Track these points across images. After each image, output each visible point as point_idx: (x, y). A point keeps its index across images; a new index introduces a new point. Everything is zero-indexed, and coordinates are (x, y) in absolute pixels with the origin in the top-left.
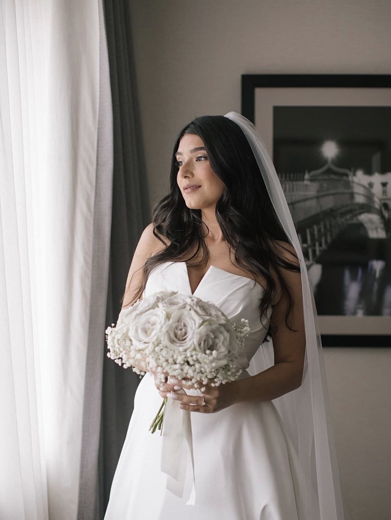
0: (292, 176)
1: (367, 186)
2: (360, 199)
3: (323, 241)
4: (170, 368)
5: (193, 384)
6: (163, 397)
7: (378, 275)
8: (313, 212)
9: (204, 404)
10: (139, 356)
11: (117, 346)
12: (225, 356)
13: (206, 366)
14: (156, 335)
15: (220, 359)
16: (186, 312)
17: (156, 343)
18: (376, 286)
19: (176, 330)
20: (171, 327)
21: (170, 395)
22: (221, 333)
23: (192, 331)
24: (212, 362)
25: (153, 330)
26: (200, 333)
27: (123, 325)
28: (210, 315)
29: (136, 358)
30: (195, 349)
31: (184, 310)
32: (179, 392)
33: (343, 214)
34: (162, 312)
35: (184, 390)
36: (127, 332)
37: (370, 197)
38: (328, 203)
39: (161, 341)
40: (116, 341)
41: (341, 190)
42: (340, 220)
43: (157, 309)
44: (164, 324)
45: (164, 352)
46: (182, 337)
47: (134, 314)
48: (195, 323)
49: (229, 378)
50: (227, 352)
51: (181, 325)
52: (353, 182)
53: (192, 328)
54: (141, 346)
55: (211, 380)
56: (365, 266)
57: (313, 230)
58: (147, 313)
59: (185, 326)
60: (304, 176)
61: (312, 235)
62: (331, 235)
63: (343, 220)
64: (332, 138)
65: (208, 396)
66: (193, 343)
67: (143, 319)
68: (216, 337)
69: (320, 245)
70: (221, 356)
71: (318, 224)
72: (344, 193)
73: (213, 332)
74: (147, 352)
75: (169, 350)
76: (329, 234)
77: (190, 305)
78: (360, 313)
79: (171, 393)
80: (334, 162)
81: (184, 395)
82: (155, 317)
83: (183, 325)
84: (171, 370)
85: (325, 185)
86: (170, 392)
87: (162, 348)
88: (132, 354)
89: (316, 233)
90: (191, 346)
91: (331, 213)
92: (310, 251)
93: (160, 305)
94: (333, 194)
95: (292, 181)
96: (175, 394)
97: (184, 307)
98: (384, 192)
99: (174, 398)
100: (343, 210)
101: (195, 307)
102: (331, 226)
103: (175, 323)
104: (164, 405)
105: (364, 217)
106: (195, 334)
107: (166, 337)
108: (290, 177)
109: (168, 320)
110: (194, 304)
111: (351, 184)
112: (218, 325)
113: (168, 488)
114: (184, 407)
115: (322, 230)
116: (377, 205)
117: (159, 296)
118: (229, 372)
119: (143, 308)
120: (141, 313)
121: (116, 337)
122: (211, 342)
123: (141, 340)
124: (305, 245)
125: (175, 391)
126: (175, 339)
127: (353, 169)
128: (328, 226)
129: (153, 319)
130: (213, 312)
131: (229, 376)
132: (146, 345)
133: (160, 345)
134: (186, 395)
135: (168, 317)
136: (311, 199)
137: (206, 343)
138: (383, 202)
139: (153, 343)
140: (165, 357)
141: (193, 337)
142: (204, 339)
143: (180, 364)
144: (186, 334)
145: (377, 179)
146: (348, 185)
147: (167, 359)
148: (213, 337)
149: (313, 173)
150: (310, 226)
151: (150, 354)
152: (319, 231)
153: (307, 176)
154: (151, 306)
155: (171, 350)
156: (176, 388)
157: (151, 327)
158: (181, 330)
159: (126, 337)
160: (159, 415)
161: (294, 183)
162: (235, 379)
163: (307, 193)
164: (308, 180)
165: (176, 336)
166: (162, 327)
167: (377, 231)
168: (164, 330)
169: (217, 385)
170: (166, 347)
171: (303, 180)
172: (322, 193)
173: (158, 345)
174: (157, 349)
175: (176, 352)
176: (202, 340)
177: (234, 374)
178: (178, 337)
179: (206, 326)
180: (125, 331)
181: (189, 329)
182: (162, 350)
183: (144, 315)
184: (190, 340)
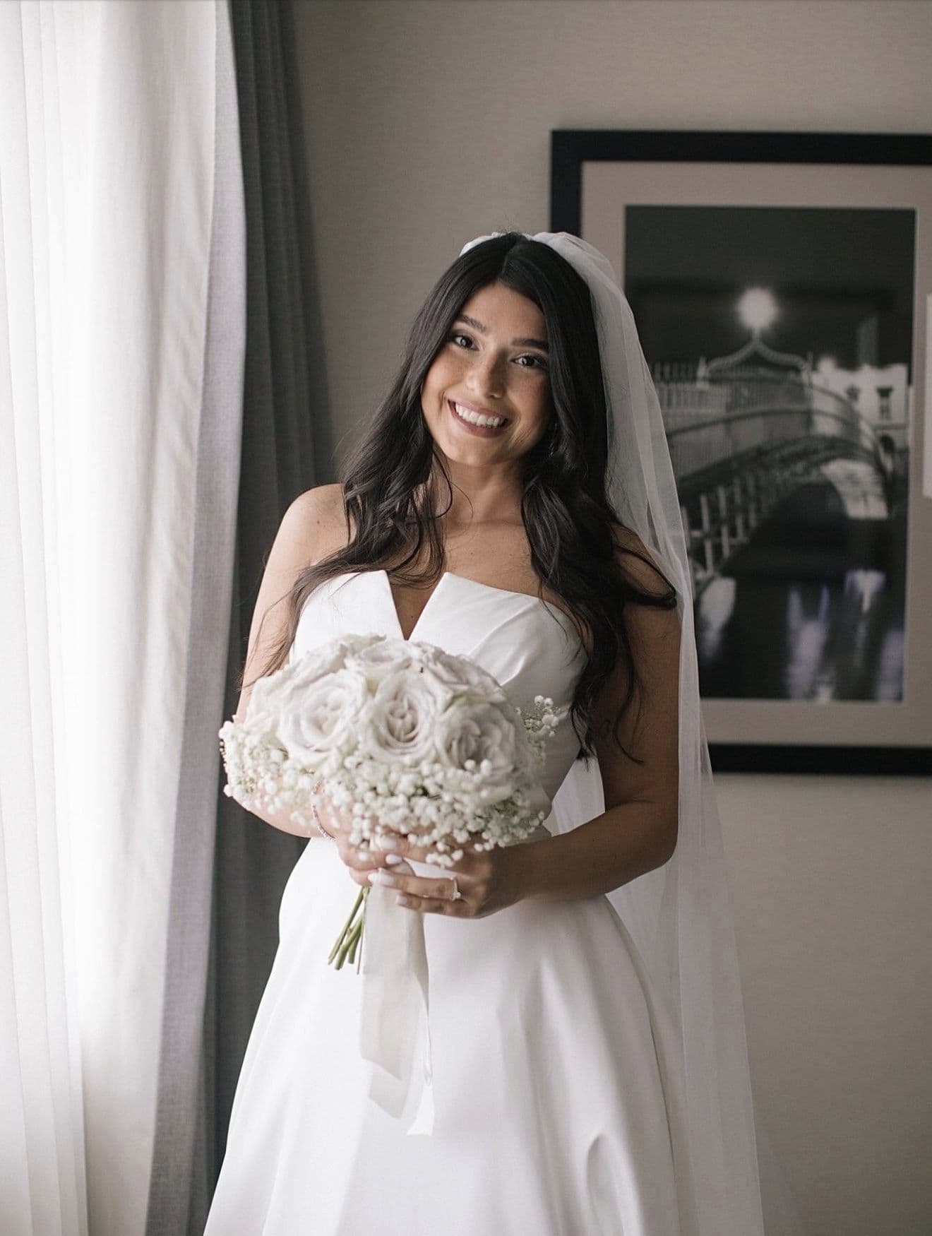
0: (667, 369)
1: (844, 395)
2: (826, 427)
3: (739, 522)
4: (383, 805)
5: (435, 843)
6: (360, 883)
7: (866, 605)
8: (717, 455)
9: (457, 895)
10: (305, 782)
11: (248, 762)
12: (508, 777)
13: (466, 799)
14: (344, 730)
15: (496, 784)
16: (411, 675)
17: (345, 749)
18: (862, 631)
19: (391, 718)
20: (378, 712)
21: (377, 877)
22: (495, 722)
23: (430, 719)
24: (478, 789)
25: (335, 721)
26: (448, 722)
27: (262, 714)
28: (468, 683)
29: (297, 788)
30: (437, 760)
31: (407, 672)
32: (399, 870)
33: (786, 462)
34: (355, 679)
35: (408, 864)
36: (275, 727)
37: (850, 421)
38: (752, 434)
39: (358, 743)
40: (246, 751)
41: (782, 404)
42: (780, 476)
43: (342, 671)
44: (363, 704)
45: (366, 769)
46: (407, 733)
47: (289, 686)
48: (435, 702)
49: (514, 831)
50: (511, 768)
51: (403, 707)
52: (811, 386)
53: (427, 713)
54: (309, 758)
55: (476, 836)
56: (837, 583)
57: (717, 497)
58: (321, 681)
59: (411, 707)
60: (695, 371)
61: (714, 509)
62: (758, 511)
63: (787, 474)
64: (764, 283)
65: (466, 878)
66: (434, 745)
67: (311, 696)
68: (484, 733)
69: (733, 533)
70: (499, 775)
71: (728, 484)
72: (789, 413)
73: (478, 720)
74: (325, 770)
75: (376, 764)
76: (752, 507)
77: (421, 661)
78: (825, 696)
79: (378, 871)
80: (766, 338)
81: (409, 875)
82: (340, 690)
83: (406, 706)
84: (384, 809)
85: (745, 392)
86: (377, 869)
87: (360, 760)
88: (287, 780)
89: (723, 503)
90: (428, 752)
91: (759, 456)
92: (708, 546)
93: (349, 662)
94: (764, 414)
95: (668, 382)
96: (389, 874)
97: (406, 664)
98: (885, 411)
99: (387, 884)
100: (786, 452)
101: (431, 665)
102: (758, 487)
103: (388, 701)
104: (363, 902)
105: (836, 470)
106: (437, 727)
107: (370, 732)
108: (662, 374)
109: (370, 697)
110: (428, 660)
111: (807, 390)
112: (488, 706)
113: (372, 1095)
114: (408, 903)
115: (738, 499)
116: (867, 440)
117: (345, 644)
118: (516, 817)
119: (309, 670)
120: (306, 684)
121: (247, 741)
122: (473, 745)
123: (308, 745)
124: (697, 534)
125: (387, 867)
126: (390, 738)
127: (810, 356)
128: (751, 489)
129: (334, 696)
130: (474, 678)
131: (514, 826)
132: (322, 755)
133: (356, 753)
134: (414, 875)
135: (371, 689)
136: (714, 423)
137: (463, 746)
138: (880, 432)
139: (339, 749)
140: (368, 781)
141: (430, 734)
142: (457, 736)
143: (404, 793)
144: (413, 727)
145: (868, 379)
146: (799, 392)
147: (373, 785)
148: (478, 732)
149: (716, 364)
150: (709, 489)
151: (333, 775)
152: (730, 499)
153: (702, 371)
154: (327, 666)
155: (382, 763)
156: (390, 859)
157: (331, 715)
158: (403, 717)
159: (271, 740)
160: (351, 926)
161: (673, 386)
162: (529, 834)
163: (703, 411)
164: (704, 379)
165: (391, 731)
166: (357, 712)
167: (866, 501)
168: (364, 716)
169: (488, 847)
170: (371, 758)
171: (694, 379)
172: (738, 412)
173: (350, 753)
174: (350, 762)
175: (395, 768)
176: (453, 739)
177: (524, 824)
178: (396, 733)
179: (461, 706)
180: (267, 729)
181: (421, 717)
182: (360, 766)
183: (312, 687)
184: (426, 739)
